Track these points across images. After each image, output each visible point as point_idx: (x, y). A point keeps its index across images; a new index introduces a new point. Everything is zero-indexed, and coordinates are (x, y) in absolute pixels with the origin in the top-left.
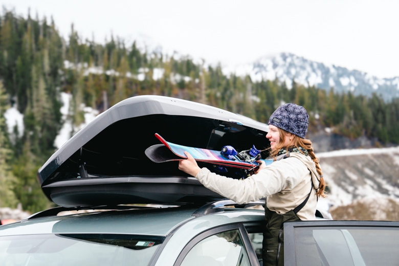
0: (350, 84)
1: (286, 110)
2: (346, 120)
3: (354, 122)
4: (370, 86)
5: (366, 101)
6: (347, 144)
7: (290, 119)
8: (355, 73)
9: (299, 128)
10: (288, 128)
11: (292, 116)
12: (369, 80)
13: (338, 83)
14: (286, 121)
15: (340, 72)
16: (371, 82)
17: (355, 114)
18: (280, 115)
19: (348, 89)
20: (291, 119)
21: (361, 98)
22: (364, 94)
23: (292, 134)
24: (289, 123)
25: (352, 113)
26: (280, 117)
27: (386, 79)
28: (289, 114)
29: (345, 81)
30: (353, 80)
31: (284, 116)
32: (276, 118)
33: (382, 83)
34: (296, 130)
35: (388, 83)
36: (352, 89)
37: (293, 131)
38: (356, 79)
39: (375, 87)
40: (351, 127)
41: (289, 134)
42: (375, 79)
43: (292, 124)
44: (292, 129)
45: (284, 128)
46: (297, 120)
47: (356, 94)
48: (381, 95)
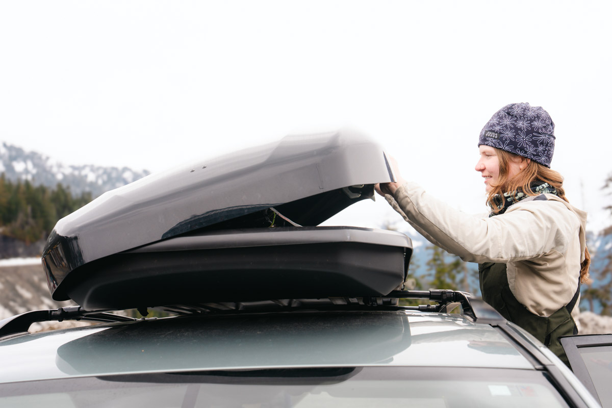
0: (27, 171)
1: (509, 114)
2: (21, 217)
3: (31, 220)
4: (53, 175)
5: (49, 194)
6: (21, 250)
7: (517, 130)
8: (33, 157)
9: (536, 146)
10: (516, 148)
11: (520, 124)
12: (51, 167)
13: (10, 168)
14: (509, 134)
15: (14, 153)
16: (55, 170)
17: (33, 211)
18: (498, 124)
19: (24, 177)
20: (520, 129)
21: (42, 190)
22: (46, 184)
23: (523, 158)
24: (515, 138)
25: (29, 209)
26: (497, 128)
27: (74, 168)
28: (516, 121)
29: (19, 167)
30: (30, 165)
31: (506, 126)
32: (491, 131)
33: (68, 171)
34: (531, 150)
35: (76, 173)
36: (29, 177)
37: (526, 152)
38: (35, 165)
39: (60, 177)
40: (27, 228)
41: (518, 160)
42: (60, 166)
43: (523, 139)
44: (522, 149)
45: (507, 148)
46: (531, 131)
47: (36, 185)
48: (68, 187)
